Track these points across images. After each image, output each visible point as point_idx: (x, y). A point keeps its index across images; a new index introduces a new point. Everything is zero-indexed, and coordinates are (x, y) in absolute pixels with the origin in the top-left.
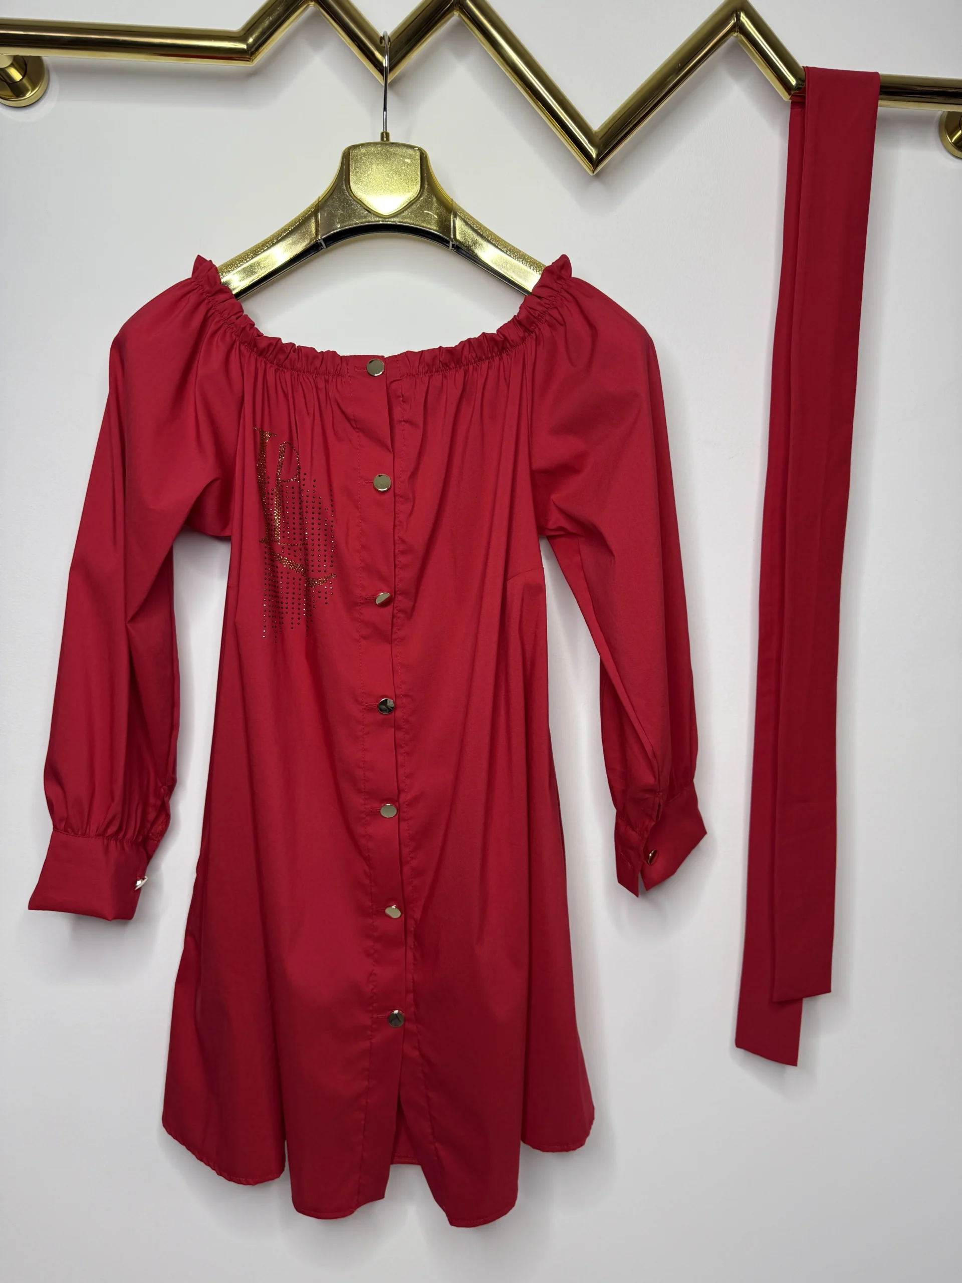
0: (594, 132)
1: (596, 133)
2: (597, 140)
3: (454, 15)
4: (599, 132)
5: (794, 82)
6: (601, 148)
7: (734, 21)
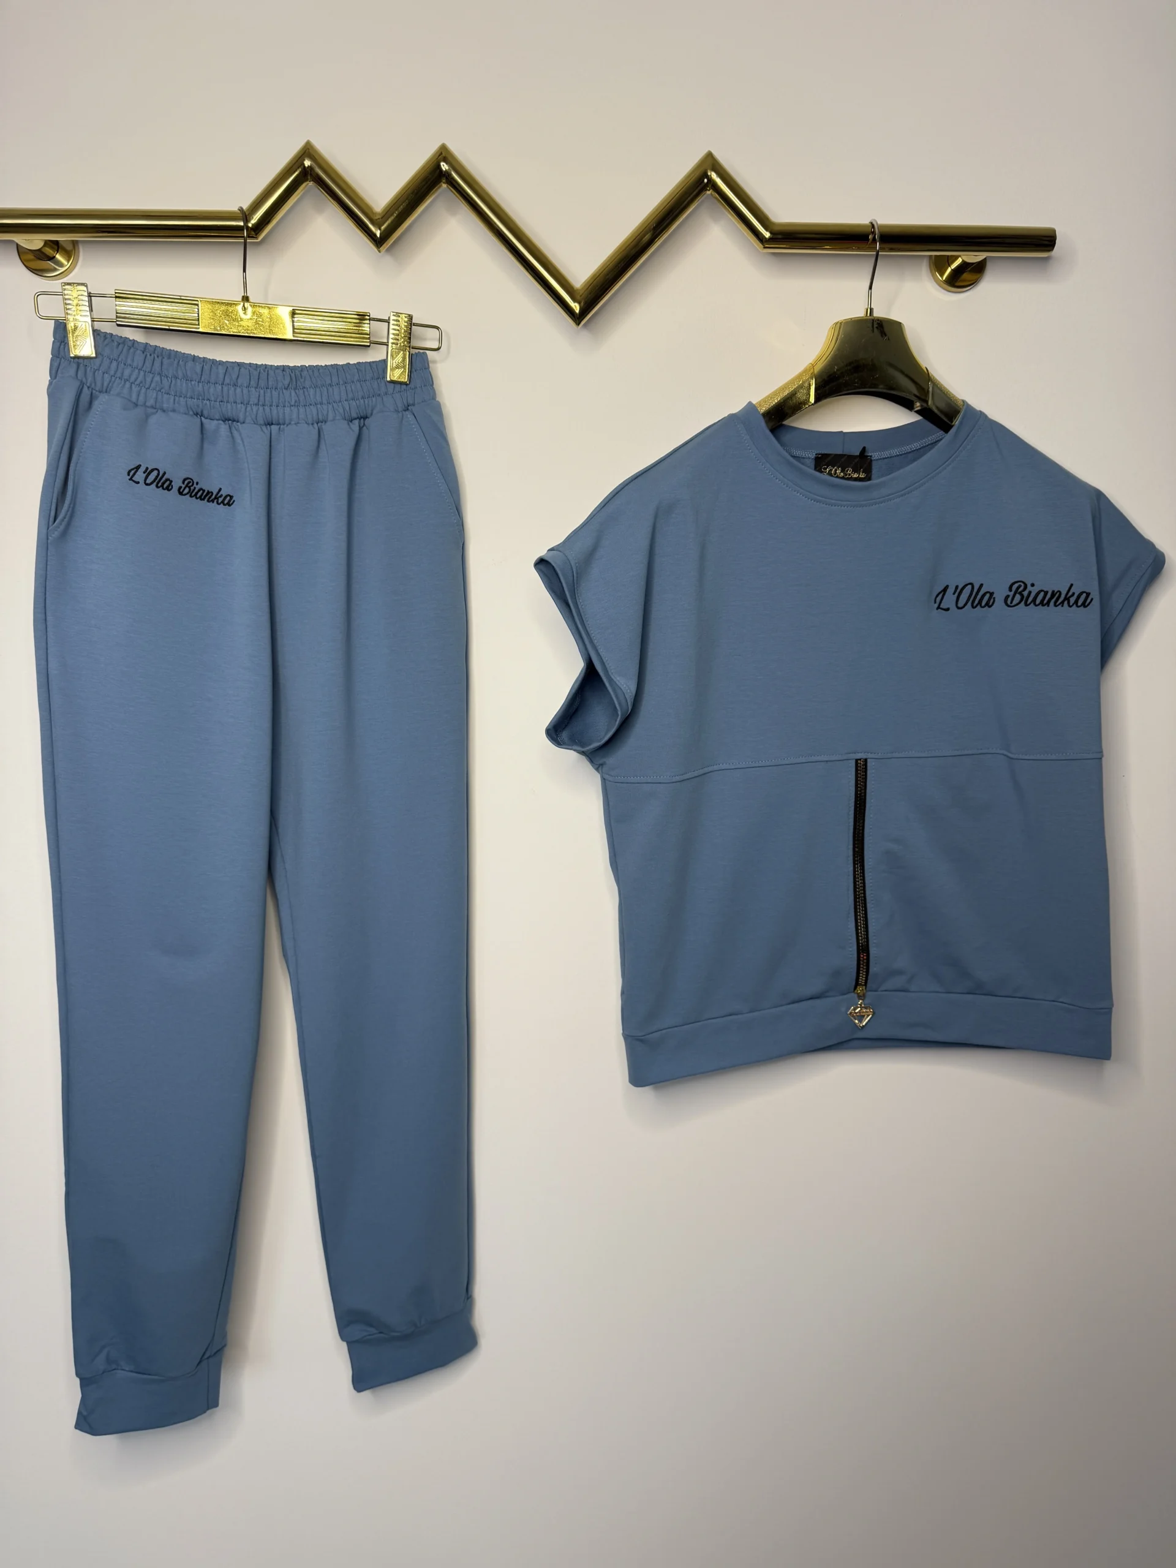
0: (575, 289)
1: (577, 290)
2: (578, 297)
3: (441, 186)
4: (583, 288)
5: (767, 235)
6: (582, 304)
7: (706, 180)
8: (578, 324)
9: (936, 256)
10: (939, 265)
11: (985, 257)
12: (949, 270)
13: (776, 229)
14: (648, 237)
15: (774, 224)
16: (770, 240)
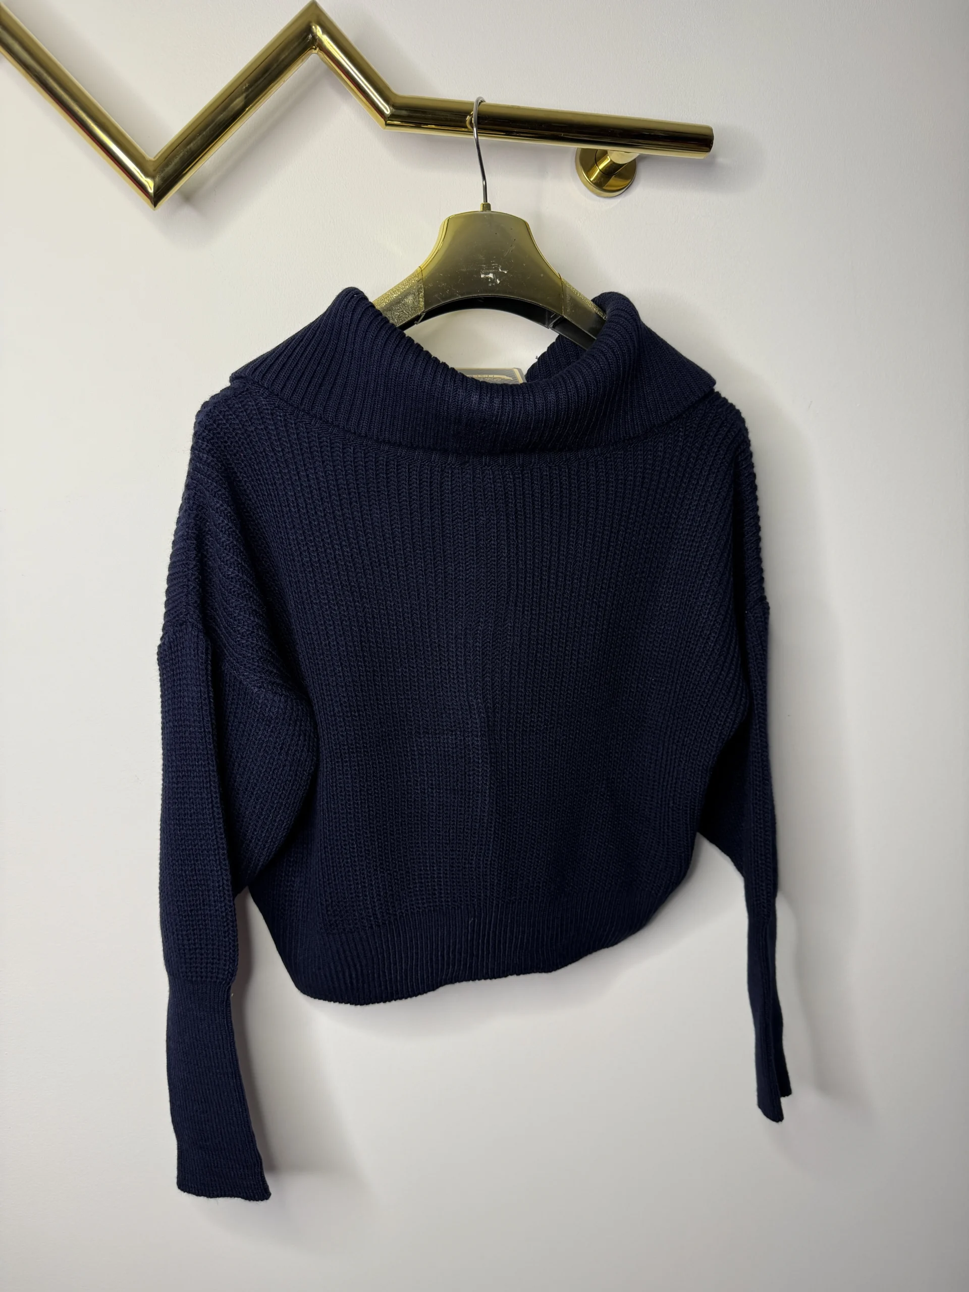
0: (146, 160)
1: (150, 161)
4: (157, 162)
5: (387, 111)
6: (157, 179)
7: (310, 36)
8: (156, 206)
9: (583, 150)
10: (587, 162)
11: (638, 154)
12: (598, 171)
13: (399, 102)
14: (239, 102)
15: (396, 95)
16: (393, 116)
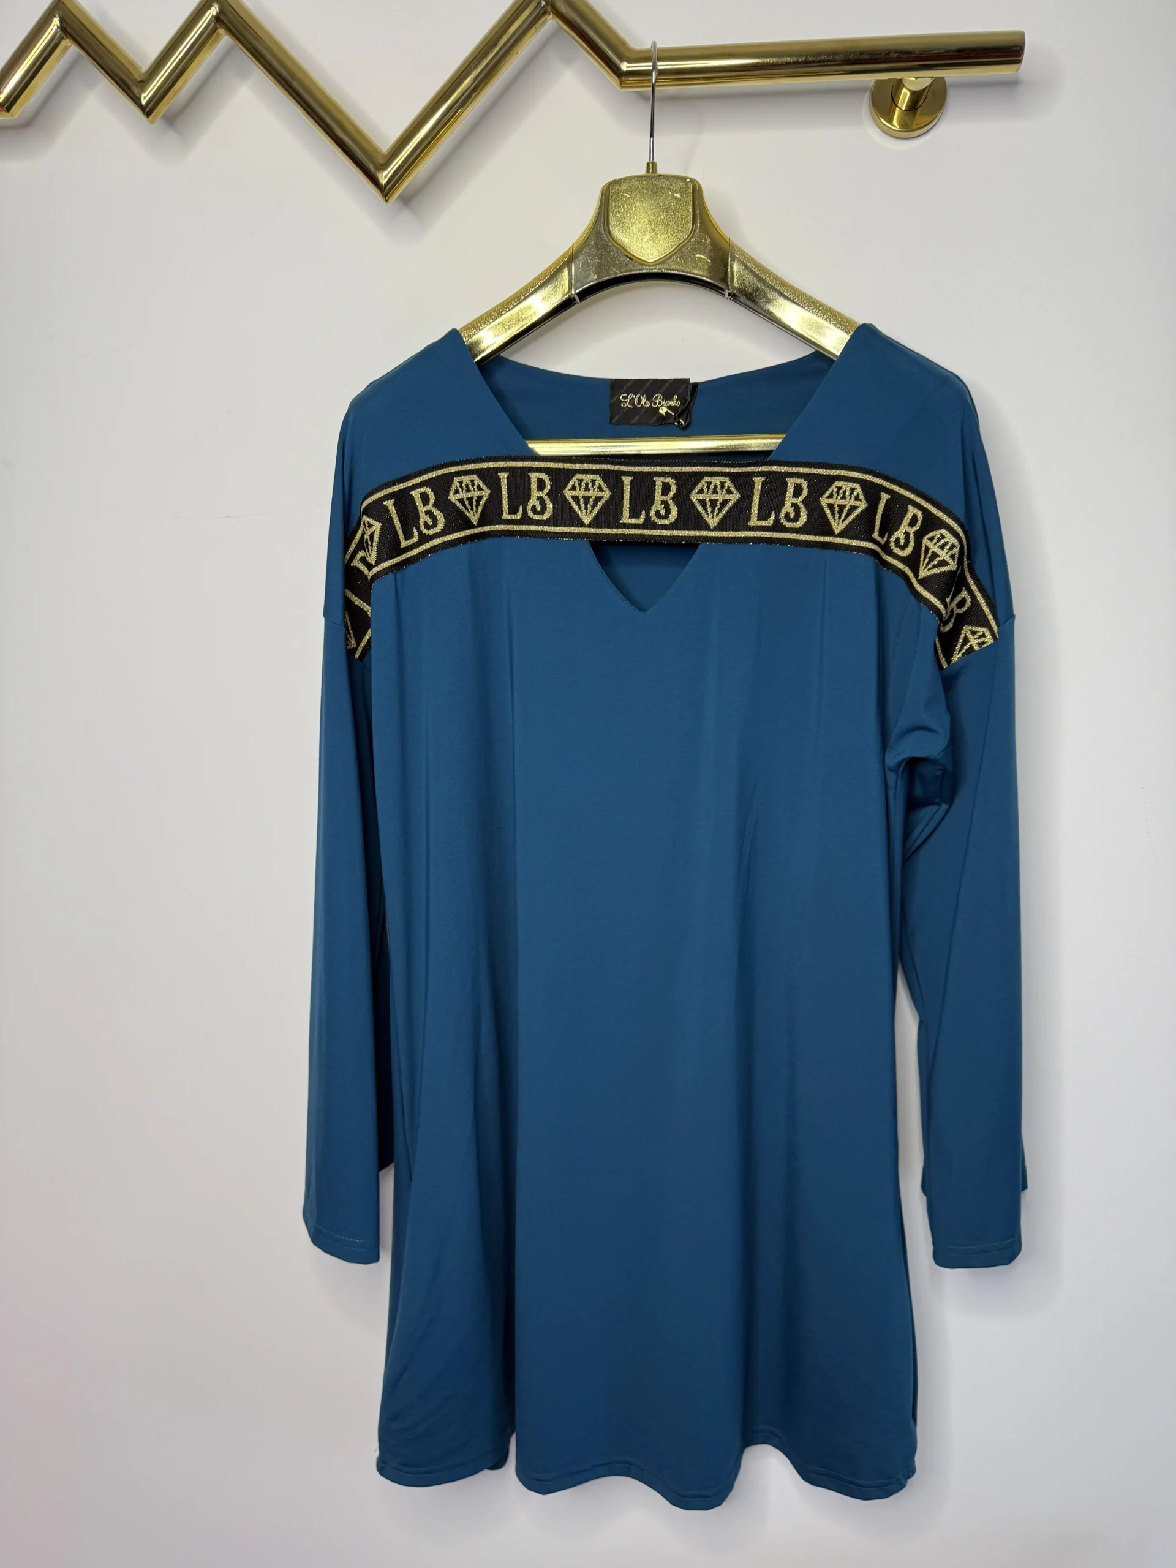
0: (381, 153)
3: (221, 36)
5: (624, 66)
7: (543, 3)
8: (387, 201)
9: (876, 81)
11: (936, 78)
13: (634, 56)
15: (631, 50)
16: (628, 73)
